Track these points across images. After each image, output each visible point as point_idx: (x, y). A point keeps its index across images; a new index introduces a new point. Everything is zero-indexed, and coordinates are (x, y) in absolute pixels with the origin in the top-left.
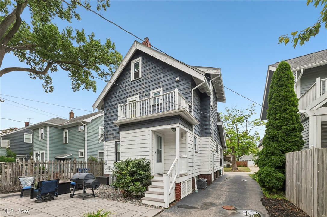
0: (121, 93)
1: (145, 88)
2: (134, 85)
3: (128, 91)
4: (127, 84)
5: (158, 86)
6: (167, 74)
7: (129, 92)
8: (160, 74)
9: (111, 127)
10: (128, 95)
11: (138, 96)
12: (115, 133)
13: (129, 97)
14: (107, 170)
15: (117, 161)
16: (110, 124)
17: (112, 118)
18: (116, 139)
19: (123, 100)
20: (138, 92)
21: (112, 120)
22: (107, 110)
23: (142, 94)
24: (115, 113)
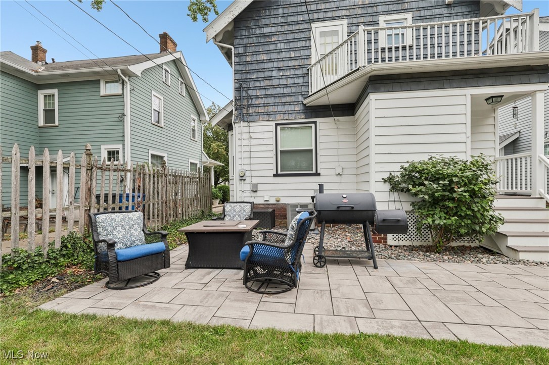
1: (363, 7)
3: (313, 7)
5: (400, 7)
7: (318, 11)
9: (260, 88)
10: (316, 16)
11: (345, 22)
12: (275, 104)
13: (318, 20)
14: (248, 194)
15: (279, 172)
16: (257, 80)
17: (262, 66)
18: (278, 117)
19: (297, 27)
20: (345, 13)
21: (263, 70)
22: (246, 46)
23: (355, 21)
24: (274, 56)
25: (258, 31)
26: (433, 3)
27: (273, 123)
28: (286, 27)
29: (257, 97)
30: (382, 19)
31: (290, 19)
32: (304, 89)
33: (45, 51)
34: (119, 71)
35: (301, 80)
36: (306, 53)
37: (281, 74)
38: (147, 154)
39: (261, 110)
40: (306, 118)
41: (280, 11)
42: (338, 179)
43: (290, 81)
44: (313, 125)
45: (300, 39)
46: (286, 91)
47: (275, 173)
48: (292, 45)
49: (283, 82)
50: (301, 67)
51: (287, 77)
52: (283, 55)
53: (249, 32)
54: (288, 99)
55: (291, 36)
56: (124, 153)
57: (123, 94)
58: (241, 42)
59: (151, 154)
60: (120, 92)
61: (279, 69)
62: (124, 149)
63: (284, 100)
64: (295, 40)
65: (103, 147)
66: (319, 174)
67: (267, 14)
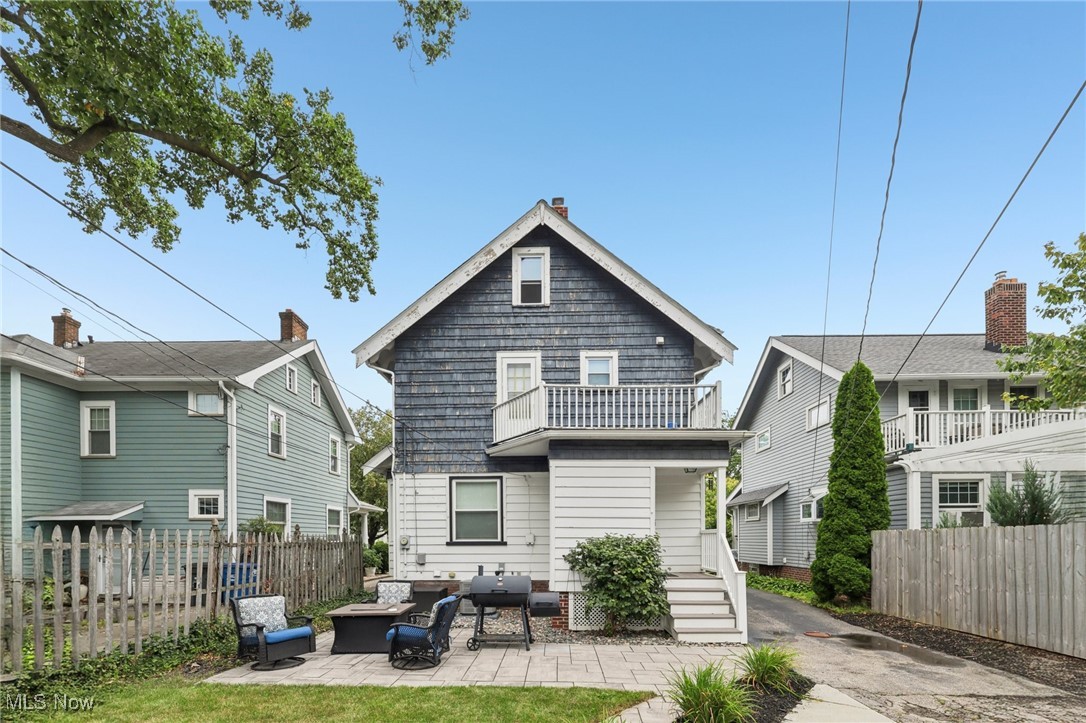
0: (471, 332)
1: (561, 338)
2: (523, 320)
3: (499, 332)
4: (496, 309)
5: (604, 342)
6: (632, 318)
7: (505, 337)
8: (611, 313)
9: (430, 430)
10: (502, 343)
11: (538, 354)
12: (449, 452)
13: (505, 349)
14: (412, 568)
15: (454, 540)
16: (426, 418)
17: (433, 401)
18: (453, 469)
19: (479, 355)
20: (538, 343)
21: (434, 407)
22: (410, 373)
23: (551, 354)
24: (448, 389)
25: (427, 355)
26: (642, 341)
27: (447, 476)
28: (464, 353)
29: (426, 441)
30: (583, 354)
31: (469, 344)
32: (486, 435)
33: (77, 325)
34: (221, 383)
35: (483, 423)
36: (490, 388)
37: (458, 413)
38: (260, 502)
39: (430, 458)
40: (489, 472)
41: (457, 332)
42: (529, 550)
43: (469, 423)
44: (498, 481)
45: (482, 371)
46: (463, 435)
47: (449, 540)
48: (472, 377)
49: (460, 424)
50: (483, 406)
51: (466, 418)
52: (462, 389)
53: (415, 355)
54: (467, 446)
55: (470, 366)
56: (226, 502)
57: (225, 415)
58: (404, 367)
59: (268, 502)
60: (221, 411)
61: (455, 407)
62: (226, 496)
63: (461, 447)
64: (475, 371)
65: (192, 493)
66: (505, 544)
67: (440, 333)
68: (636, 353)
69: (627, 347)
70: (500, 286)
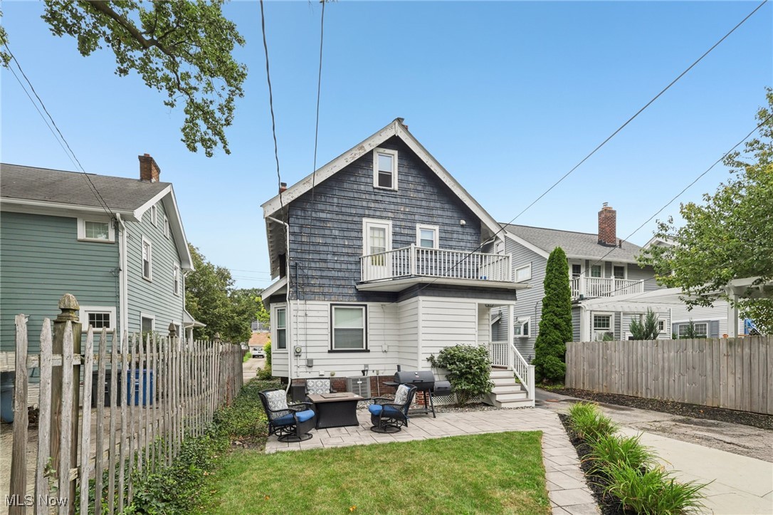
0: (345, 202)
1: (404, 213)
2: (379, 198)
3: (365, 204)
4: (362, 187)
5: (430, 219)
6: (447, 206)
7: (369, 208)
8: (434, 201)
9: (316, 269)
10: (367, 212)
11: (390, 223)
12: (330, 286)
13: (369, 216)
14: (303, 369)
15: (334, 349)
16: (313, 260)
17: (318, 248)
18: (333, 298)
19: (350, 219)
20: (390, 215)
21: (319, 252)
22: (301, 226)
23: (398, 223)
24: (329, 241)
25: (314, 215)
26: (452, 222)
27: (329, 303)
28: (340, 216)
29: (313, 277)
30: (418, 226)
31: (344, 210)
32: (356, 275)
34: (118, 215)
35: (353, 267)
36: (357, 243)
37: (336, 259)
38: (138, 318)
39: (316, 290)
40: (358, 301)
41: (335, 200)
42: (384, 355)
43: (344, 266)
44: (364, 308)
45: (353, 230)
46: (340, 274)
47: (330, 349)
48: (346, 234)
49: (337, 266)
50: (353, 255)
51: (342, 262)
52: (338, 241)
53: (305, 213)
54: (343, 282)
55: (344, 226)
56: (118, 317)
57: (117, 242)
58: (297, 221)
59: (142, 318)
60: (112, 238)
61: (334, 254)
62: (118, 312)
63: (338, 283)
64: (348, 230)
65: (82, 308)
66: (369, 351)
67: (323, 200)
68: (449, 229)
69: (444, 224)
70: (364, 172)
